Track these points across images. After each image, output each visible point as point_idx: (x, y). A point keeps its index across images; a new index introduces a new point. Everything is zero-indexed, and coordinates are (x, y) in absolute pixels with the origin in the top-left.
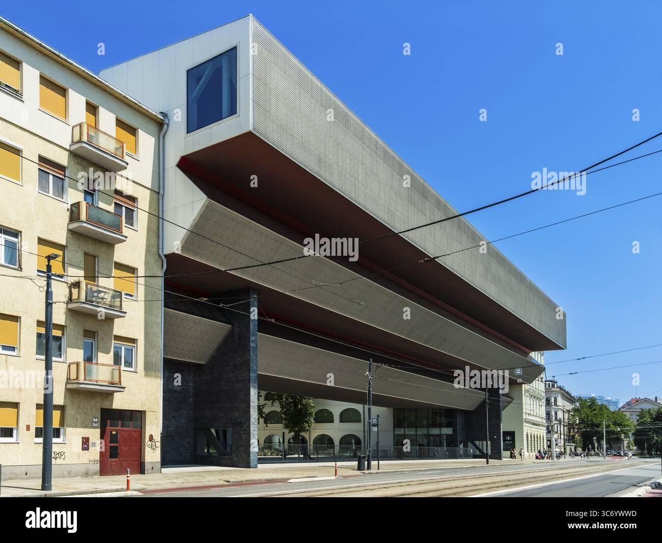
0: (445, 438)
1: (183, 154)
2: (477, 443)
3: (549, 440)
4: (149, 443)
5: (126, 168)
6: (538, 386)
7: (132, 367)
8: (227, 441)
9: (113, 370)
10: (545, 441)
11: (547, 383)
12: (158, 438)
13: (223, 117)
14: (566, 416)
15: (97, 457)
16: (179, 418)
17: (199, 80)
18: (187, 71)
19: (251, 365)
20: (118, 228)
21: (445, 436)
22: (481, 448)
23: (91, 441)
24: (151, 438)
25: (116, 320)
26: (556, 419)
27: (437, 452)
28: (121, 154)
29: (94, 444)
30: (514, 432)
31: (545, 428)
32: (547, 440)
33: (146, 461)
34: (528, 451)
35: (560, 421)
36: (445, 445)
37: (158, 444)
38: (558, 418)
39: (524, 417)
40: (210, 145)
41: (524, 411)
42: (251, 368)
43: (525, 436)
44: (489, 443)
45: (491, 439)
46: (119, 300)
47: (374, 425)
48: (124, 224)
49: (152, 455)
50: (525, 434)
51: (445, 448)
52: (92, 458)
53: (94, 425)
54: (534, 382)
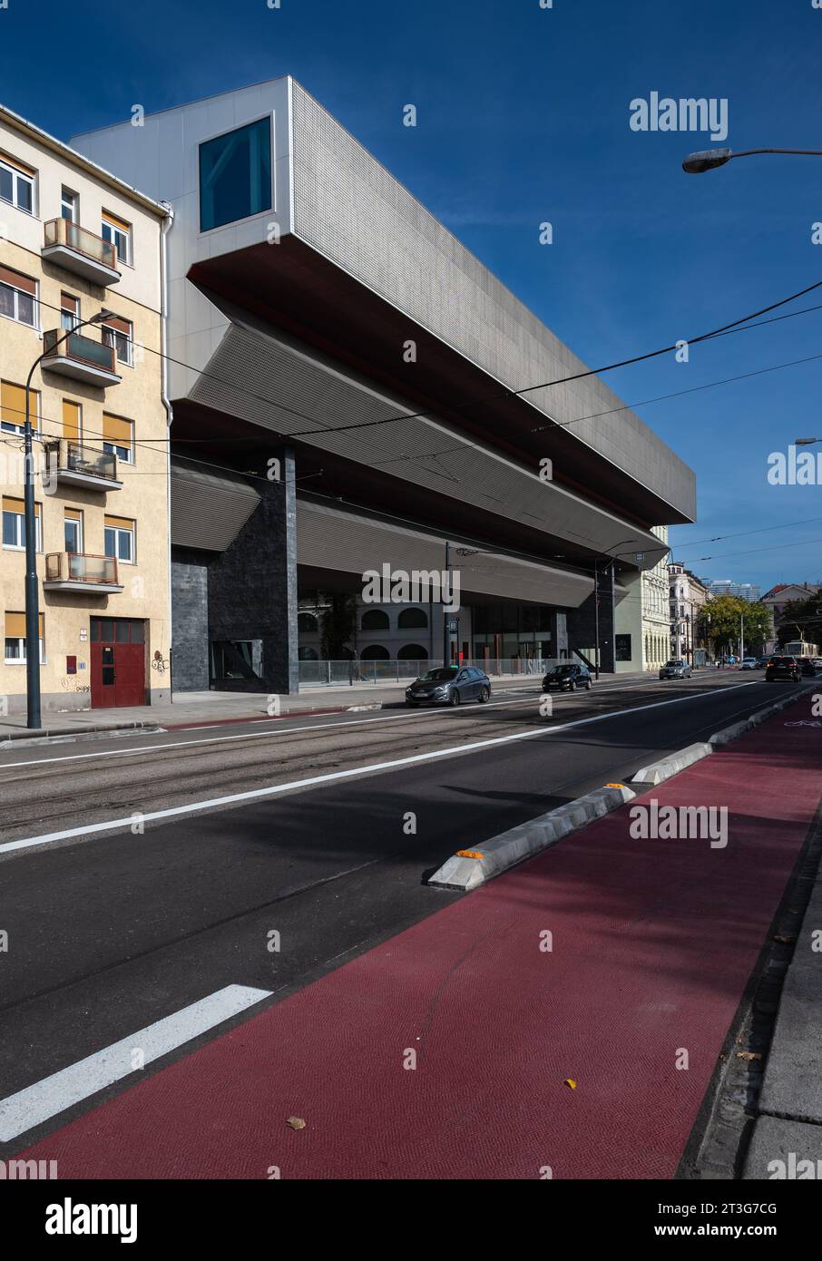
0: (540, 646)
1: (194, 262)
2: (582, 651)
3: (674, 645)
4: (155, 662)
5: (118, 281)
6: (660, 571)
7: (129, 559)
8: (253, 659)
9: (105, 562)
10: (669, 646)
11: (671, 567)
12: (166, 656)
13: (252, 212)
14: (695, 610)
15: (88, 683)
16: (187, 627)
17: (216, 159)
18: (200, 145)
19: (288, 553)
20: (109, 367)
21: (540, 644)
22: (587, 657)
23: (78, 661)
24: (158, 656)
25: (108, 494)
26: (682, 616)
27: (532, 665)
28: (111, 260)
29: (82, 666)
30: (630, 635)
31: (669, 628)
32: (671, 644)
33: (152, 688)
34: (647, 661)
35: (687, 618)
36: (540, 657)
37: (167, 664)
38: (685, 614)
39: (643, 614)
40: (234, 249)
41: (643, 607)
42: (288, 557)
43: (644, 640)
44: (599, 650)
45: (602, 646)
46: (112, 465)
47: (453, 632)
48: (117, 360)
49: (159, 679)
50: (644, 637)
51: (540, 660)
52: (81, 684)
53: (82, 639)
54: (655, 567)
